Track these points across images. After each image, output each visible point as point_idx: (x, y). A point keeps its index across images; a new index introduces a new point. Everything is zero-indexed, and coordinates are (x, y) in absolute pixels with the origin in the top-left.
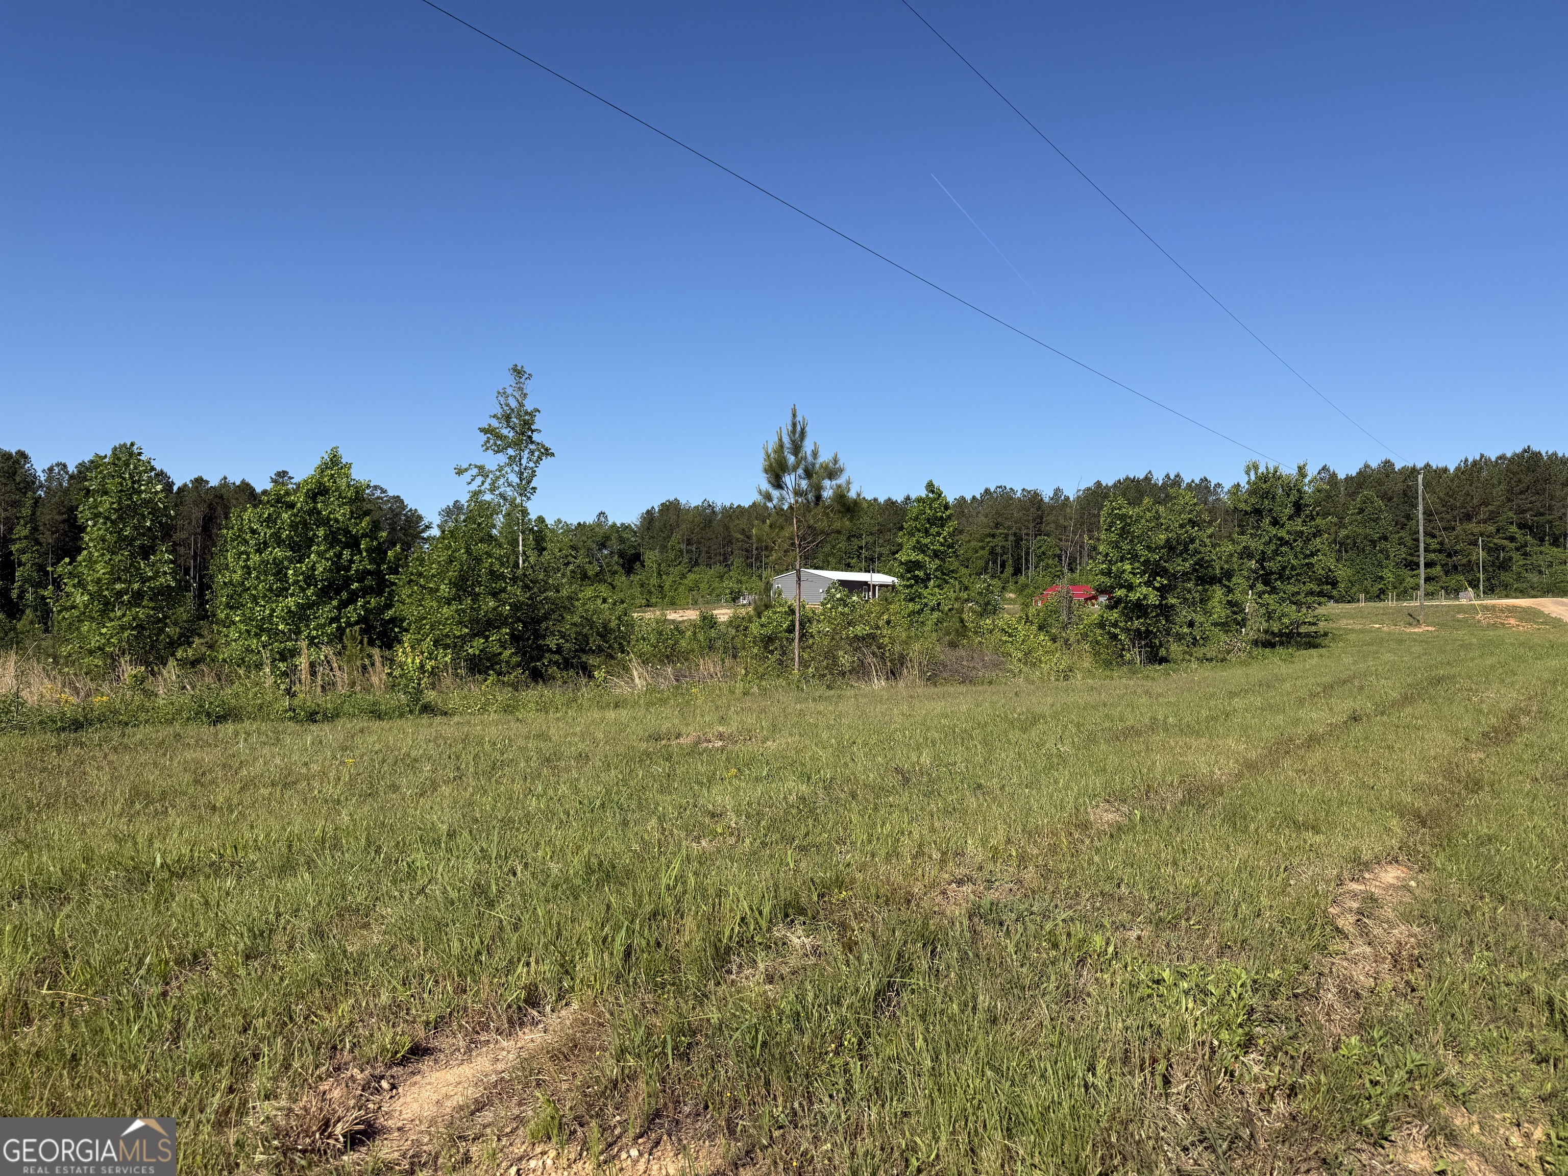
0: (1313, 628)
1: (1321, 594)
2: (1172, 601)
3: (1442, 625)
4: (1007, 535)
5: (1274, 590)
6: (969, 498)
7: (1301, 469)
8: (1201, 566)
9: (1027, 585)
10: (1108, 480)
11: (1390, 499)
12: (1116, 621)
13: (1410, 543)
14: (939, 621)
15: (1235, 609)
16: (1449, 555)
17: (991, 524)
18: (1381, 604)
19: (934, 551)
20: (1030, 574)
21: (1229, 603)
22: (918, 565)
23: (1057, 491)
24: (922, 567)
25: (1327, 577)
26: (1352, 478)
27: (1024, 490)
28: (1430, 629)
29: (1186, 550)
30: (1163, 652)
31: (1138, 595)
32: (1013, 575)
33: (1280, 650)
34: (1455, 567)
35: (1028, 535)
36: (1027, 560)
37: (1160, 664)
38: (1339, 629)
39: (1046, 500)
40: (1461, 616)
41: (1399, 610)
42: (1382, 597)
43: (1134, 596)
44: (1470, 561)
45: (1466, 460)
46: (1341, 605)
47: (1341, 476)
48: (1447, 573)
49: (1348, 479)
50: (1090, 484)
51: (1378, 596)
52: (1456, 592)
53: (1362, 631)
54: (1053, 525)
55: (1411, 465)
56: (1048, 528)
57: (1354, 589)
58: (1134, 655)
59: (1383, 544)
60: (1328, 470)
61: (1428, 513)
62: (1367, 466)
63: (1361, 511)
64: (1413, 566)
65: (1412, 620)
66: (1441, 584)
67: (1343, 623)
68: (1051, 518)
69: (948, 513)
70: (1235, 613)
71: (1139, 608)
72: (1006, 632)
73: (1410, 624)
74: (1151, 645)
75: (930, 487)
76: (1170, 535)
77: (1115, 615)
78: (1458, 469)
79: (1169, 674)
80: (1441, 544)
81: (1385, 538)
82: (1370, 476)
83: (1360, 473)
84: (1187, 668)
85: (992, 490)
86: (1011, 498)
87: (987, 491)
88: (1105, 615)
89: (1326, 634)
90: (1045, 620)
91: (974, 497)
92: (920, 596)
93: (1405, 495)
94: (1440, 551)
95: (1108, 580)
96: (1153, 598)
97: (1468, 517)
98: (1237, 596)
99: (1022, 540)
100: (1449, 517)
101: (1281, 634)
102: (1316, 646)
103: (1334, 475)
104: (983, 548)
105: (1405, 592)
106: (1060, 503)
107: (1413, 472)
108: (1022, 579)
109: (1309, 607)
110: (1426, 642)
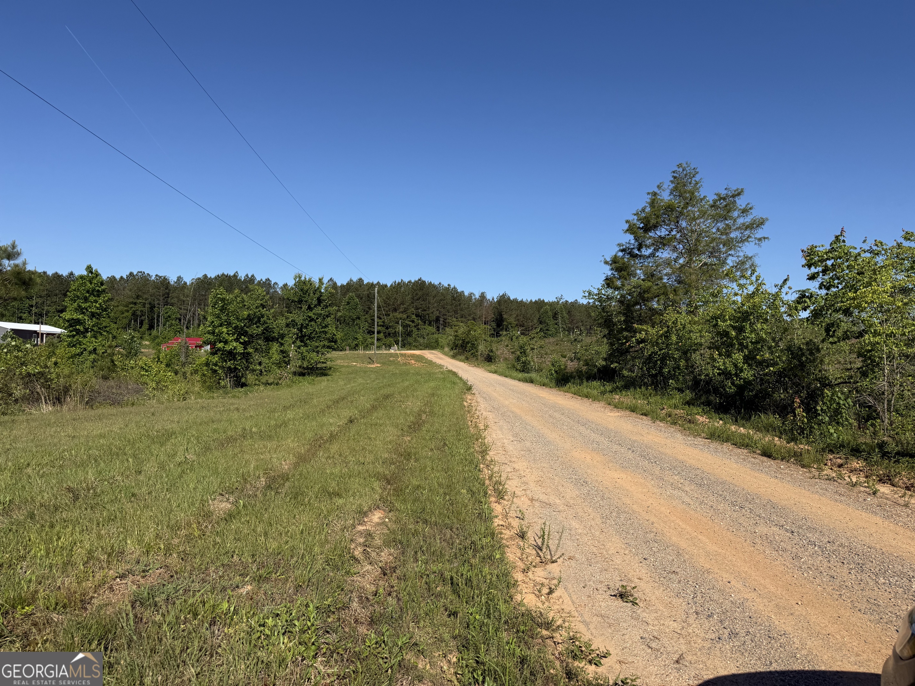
0: (324, 365)
1: (329, 347)
2: (251, 350)
3: (383, 364)
4: (144, 305)
5: (306, 345)
6: (118, 277)
7: (321, 280)
8: (267, 331)
9: (158, 337)
10: (212, 274)
11: (361, 299)
12: (217, 362)
13: (370, 321)
14: (94, 361)
15: (284, 355)
16: (387, 328)
17: (134, 296)
18: (356, 352)
19: (92, 312)
20: (159, 330)
21: (281, 351)
22: (78, 322)
23: (179, 278)
24: (82, 323)
25: (333, 338)
26: (344, 286)
27: (157, 275)
28: (379, 365)
29: (259, 321)
30: (243, 380)
31: (231, 347)
32: (148, 330)
33: (307, 377)
34: (389, 334)
35: (159, 304)
36: (158, 321)
37: (242, 387)
38: (337, 365)
39: (172, 283)
40: (392, 359)
41: (365, 355)
42: (357, 348)
43: (228, 348)
44: (395, 332)
45: (395, 282)
46: (337, 353)
47: (339, 284)
48: (385, 337)
49: (342, 286)
50: (200, 276)
51: (355, 348)
52: (389, 346)
53: (348, 367)
54: (176, 299)
55: (371, 282)
56: (172, 301)
57: (344, 344)
58: (227, 382)
59: (358, 321)
60: (333, 281)
61: (379, 307)
62: (351, 280)
63: (348, 303)
64: (371, 333)
65: (370, 361)
66: (383, 342)
67: (339, 362)
68: (175, 295)
69: (103, 287)
70: (284, 357)
71: (231, 354)
72: (144, 369)
73: (370, 363)
74: (236, 376)
75: (89, 269)
76: (250, 312)
77: (216, 359)
78: (391, 285)
79: (247, 394)
80: (384, 322)
81: (359, 318)
82: (353, 286)
83: (348, 284)
84: (258, 389)
85: (135, 274)
86: (148, 280)
87: (131, 274)
88: (210, 359)
89: (330, 368)
90: (170, 360)
91: (122, 277)
92: (80, 343)
93: (368, 296)
94: (383, 326)
95: (212, 337)
96: (240, 349)
97: (395, 310)
98: (286, 347)
99: (155, 307)
100: (387, 309)
101: (307, 368)
102: (326, 375)
103: (335, 284)
104: (128, 311)
105: (367, 346)
106: (181, 285)
107: (371, 286)
108: (154, 332)
109: (323, 354)
110: (377, 372)
